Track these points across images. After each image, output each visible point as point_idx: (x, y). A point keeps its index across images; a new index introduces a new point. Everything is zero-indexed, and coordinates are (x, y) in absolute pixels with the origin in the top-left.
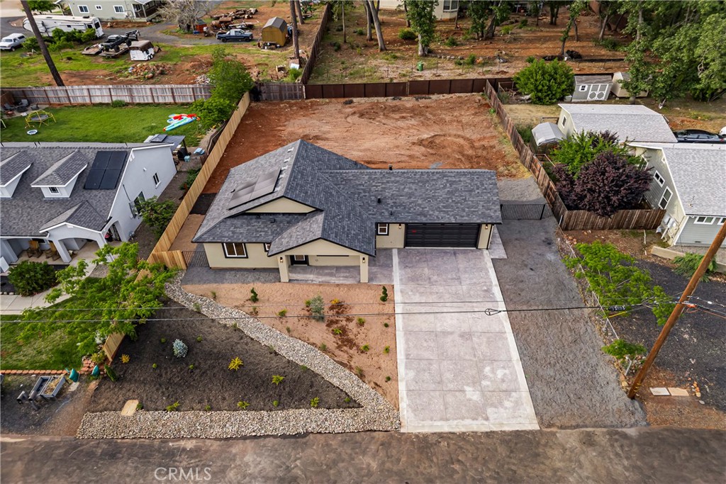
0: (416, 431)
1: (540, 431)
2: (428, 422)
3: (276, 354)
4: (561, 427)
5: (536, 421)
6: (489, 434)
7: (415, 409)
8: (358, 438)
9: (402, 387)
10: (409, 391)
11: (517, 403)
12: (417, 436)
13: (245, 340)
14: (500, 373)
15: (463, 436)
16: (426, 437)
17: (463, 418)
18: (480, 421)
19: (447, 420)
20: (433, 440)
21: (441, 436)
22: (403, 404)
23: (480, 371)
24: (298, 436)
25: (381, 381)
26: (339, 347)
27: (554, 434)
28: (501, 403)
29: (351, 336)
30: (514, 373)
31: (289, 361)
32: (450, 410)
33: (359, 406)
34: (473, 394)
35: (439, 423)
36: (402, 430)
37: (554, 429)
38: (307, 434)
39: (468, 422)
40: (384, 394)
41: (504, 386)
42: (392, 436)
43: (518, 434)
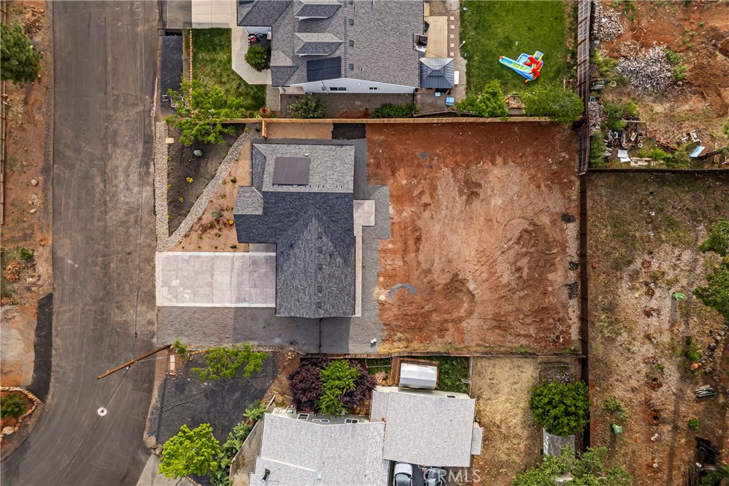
0: (156, 258)
1: (155, 306)
2: (161, 263)
3: (198, 198)
4: (157, 315)
5: (161, 305)
6: (154, 286)
7: (167, 258)
8: (153, 235)
9: (180, 253)
10: (177, 256)
11: (170, 300)
12: (153, 258)
13: (207, 182)
14: (187, 296)
15: (153, 275)
16: (153, 261)
17: (163, 277)
18: (161, 284)
19: (162, 270)
20: (152, 264)
21: (154, 267)
22: (170, 254)
23: (188, 288)
24: (155, 212)
25: (182, 244)
26: (202, 226)
27: (154, 310)
28: (170, 293)
29: (208, 231)
30: (186, 302)
31: (193, 204)
32: (167, 272)
33: (170, 235)
34: (175, 283)
35: (161, 267)
36: (157, 253)
37: (156, 311)
38: (156, 215)
39: (161, 279)
40: (175, 246)
41: (179, 296)
42: (154, 248)
43: (154, 297)
